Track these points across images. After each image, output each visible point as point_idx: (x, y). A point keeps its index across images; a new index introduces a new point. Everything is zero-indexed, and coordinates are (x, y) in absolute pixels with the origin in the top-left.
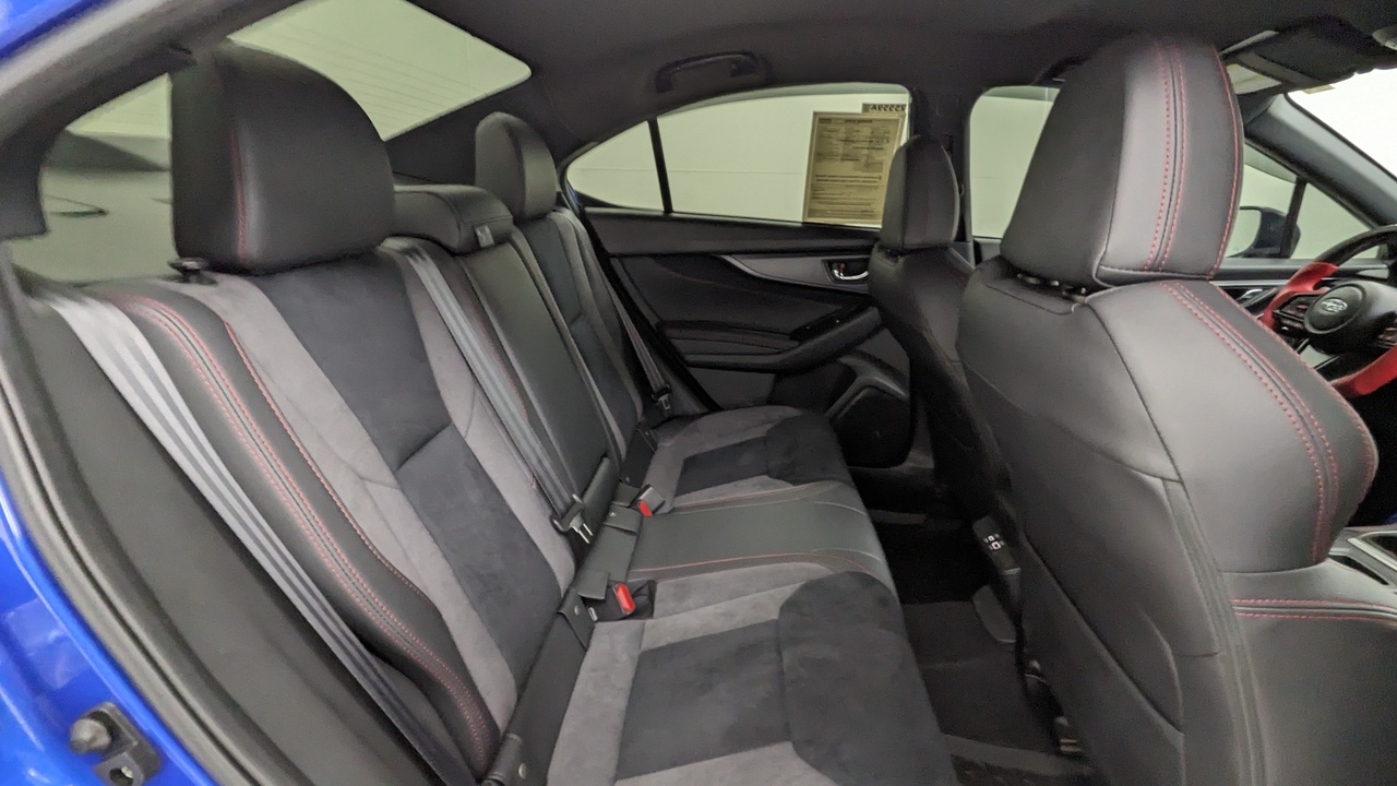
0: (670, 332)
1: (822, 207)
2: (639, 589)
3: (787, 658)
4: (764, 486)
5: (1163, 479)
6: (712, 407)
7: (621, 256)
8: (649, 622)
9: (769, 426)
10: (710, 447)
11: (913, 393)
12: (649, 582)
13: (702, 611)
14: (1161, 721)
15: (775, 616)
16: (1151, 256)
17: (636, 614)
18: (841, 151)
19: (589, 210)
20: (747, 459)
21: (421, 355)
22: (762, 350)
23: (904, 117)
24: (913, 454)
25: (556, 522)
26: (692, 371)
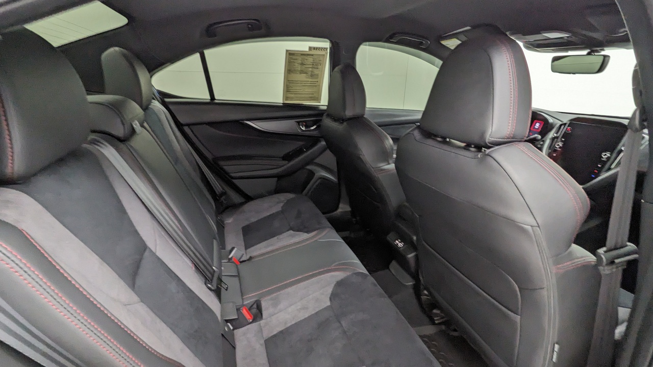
0: (222, 163)
1: (292, 96)
2: (252, 306)
3: (343, 323)
4: (293, 236)
5: (531, 226)
6: (248, 198)
7: (188, 125)
8: (262, 322)
9: (282, 204)
10: (253, 220)
11: (339, 179)
12: (256, 301)
13: (290, 310)
14: (509, 312)
15: (329, 303)
16: (508, 133)
17: (254, 320)
18: (299, 69)
19: (167, 100)
20: (276, 224)
21: (122, 211)
22: (271, 167)
23: (327, 53)
24: (341, 205)
25: (209, 285)
26: (234, 181)
